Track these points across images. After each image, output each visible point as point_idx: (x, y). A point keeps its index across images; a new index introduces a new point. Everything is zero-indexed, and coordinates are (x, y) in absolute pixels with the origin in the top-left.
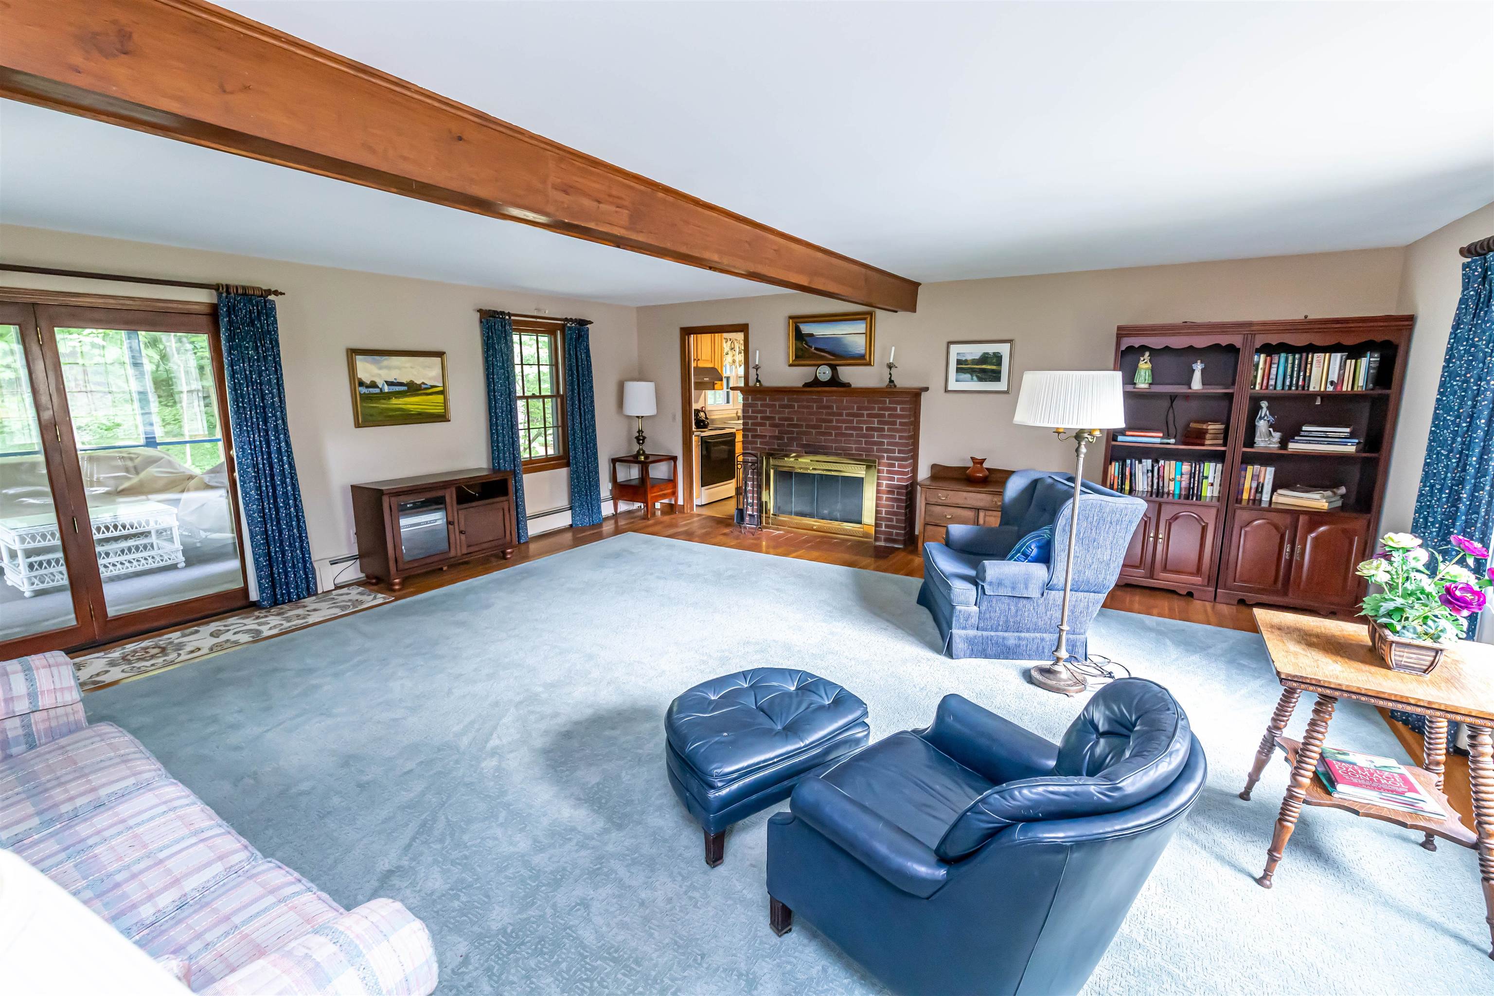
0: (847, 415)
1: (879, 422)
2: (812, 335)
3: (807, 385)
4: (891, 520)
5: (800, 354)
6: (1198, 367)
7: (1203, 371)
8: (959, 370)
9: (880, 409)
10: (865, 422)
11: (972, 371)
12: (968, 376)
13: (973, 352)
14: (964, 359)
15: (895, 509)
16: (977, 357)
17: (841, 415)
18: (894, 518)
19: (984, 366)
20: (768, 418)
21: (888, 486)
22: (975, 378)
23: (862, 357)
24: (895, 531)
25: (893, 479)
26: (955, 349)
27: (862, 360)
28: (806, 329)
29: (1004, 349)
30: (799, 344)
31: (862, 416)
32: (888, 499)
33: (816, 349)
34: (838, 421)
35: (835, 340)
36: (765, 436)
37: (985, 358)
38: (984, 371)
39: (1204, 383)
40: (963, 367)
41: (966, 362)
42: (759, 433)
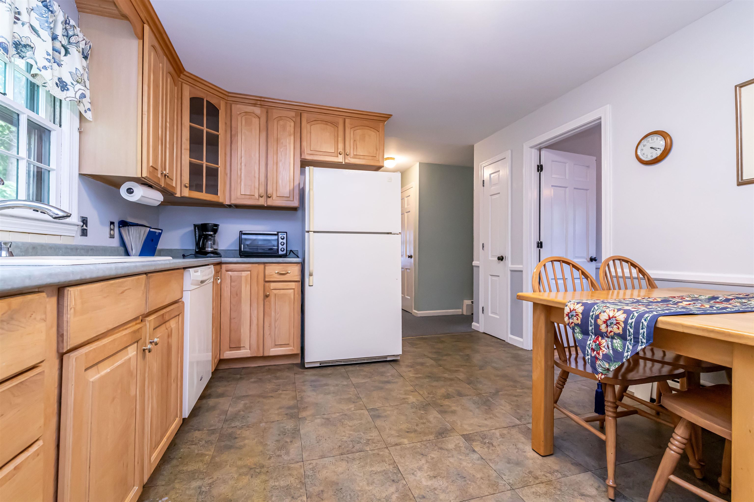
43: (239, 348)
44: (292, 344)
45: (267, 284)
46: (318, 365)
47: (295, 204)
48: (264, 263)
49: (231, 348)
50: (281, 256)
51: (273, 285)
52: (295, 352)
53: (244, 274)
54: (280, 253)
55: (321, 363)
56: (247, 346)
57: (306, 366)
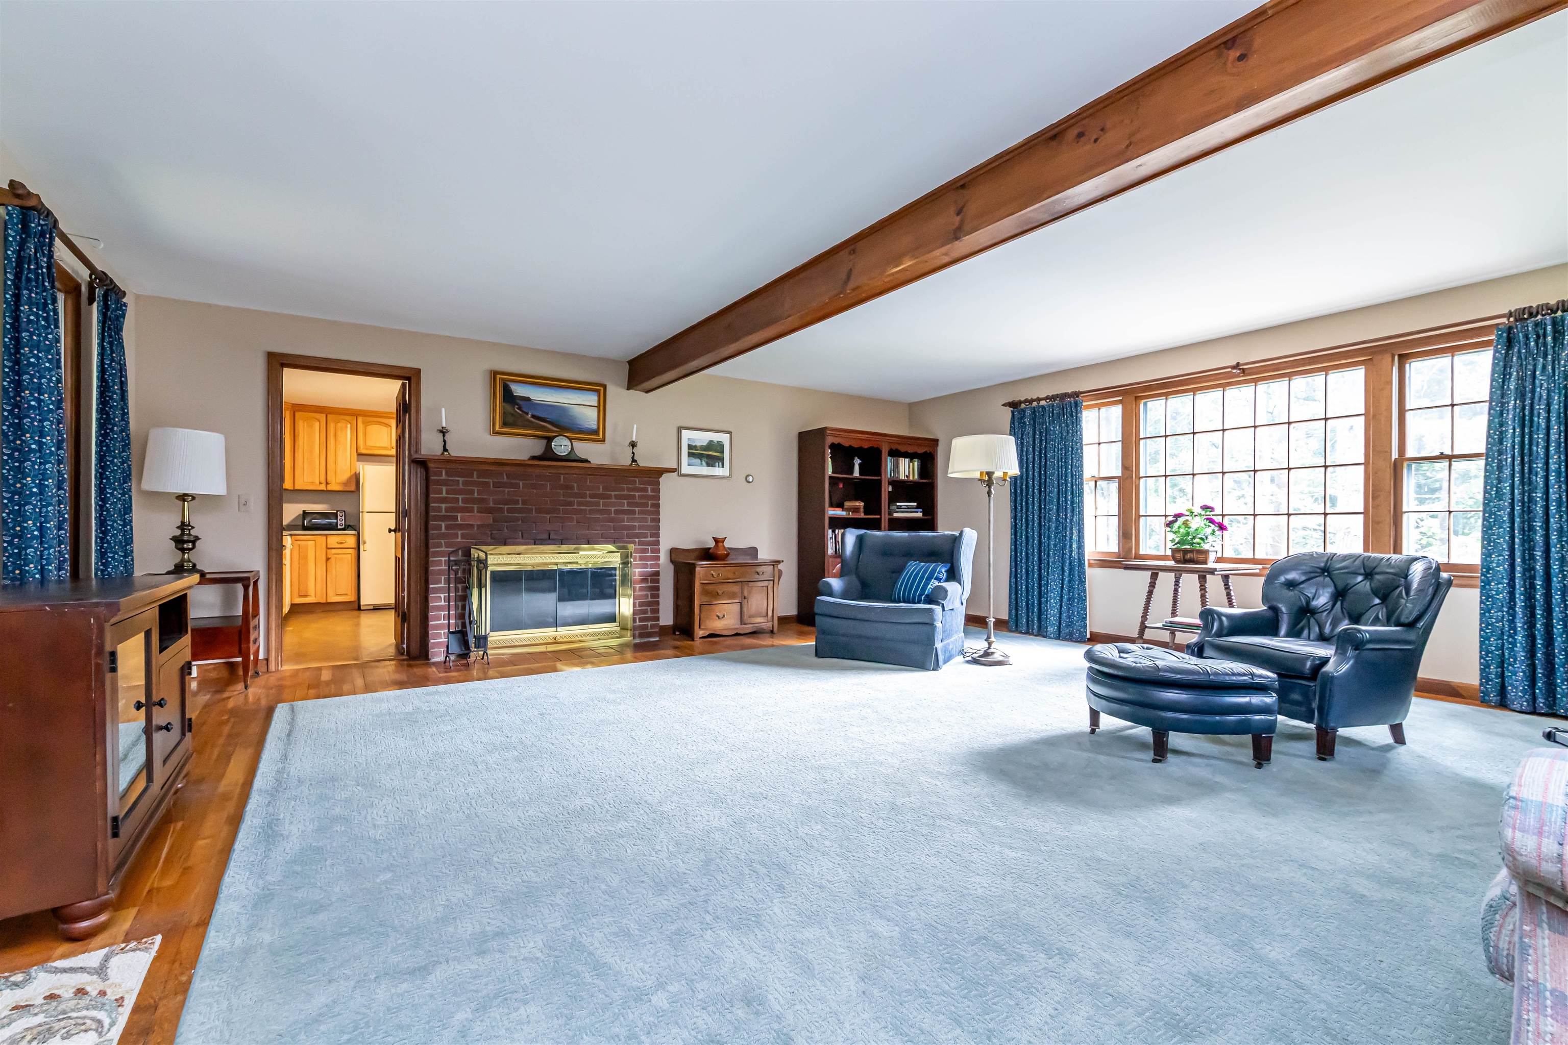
0: (592, 496)
1: (629, 504)
2: (528, 399)
3: (533, 458)
4: (645, 612)
5: (510, 419)
6: (857, 462)
7: (860, 465)
8: (690, 455)
9: (629, 490)
10: (614, 505)
11: (700, 456)
12: (698, 461)
13: (702, 438)
14: (694, 444)
15: (650, 599)
16: (705, 444)
17: (583, 496)
18: (649, 608)
19: (710, 453)
20: (473, 501)
21: (641, 574)
22: (704, 463)
23: (596, 432)
24: (649, 624)
25: (645, 566)
26: (686, 434)
27: (595, 435)
28: (519, 390)
29: (724, 438)
30: (509, 408)
31: (609, 497)
32: (641, 589)
33: (533, 416)
34: (580, 504)
35: (561, 410)
36: (472, 526)
37: (711, 446)
38: (709, 456)
39: (860, 474)
40: (695, 453)
41: (695, 447)
42: (459, 522)
43: (306, 596)
44: (350, 594)
45: (328, 550)
46: (372, 607)
47: (353, 488)
48: (326, 535)
49: (301, 596)
50: (340, 530)
51: (334, 551)
52: (353, 600)
53: (310, 543)
54: (339, 527)
55: (374, 605)
56: (313, 594)
57: (362, 608)
